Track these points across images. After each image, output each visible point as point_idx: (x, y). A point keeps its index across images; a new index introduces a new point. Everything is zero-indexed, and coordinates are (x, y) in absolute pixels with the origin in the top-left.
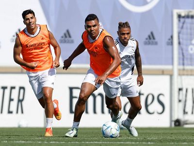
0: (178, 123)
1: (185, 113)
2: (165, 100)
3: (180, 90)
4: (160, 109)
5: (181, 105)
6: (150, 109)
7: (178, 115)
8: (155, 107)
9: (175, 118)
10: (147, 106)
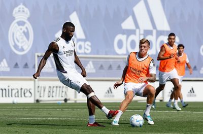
0: (38, 101)
1: (40, 97)
2: (32, 91)
3: (38, 87)
4: (30, 95)
5: (39, 93)
6: (26, 95)
7: (38, 98)
8: (28, 94)
9: (36, 99)
10: (24, 94)
